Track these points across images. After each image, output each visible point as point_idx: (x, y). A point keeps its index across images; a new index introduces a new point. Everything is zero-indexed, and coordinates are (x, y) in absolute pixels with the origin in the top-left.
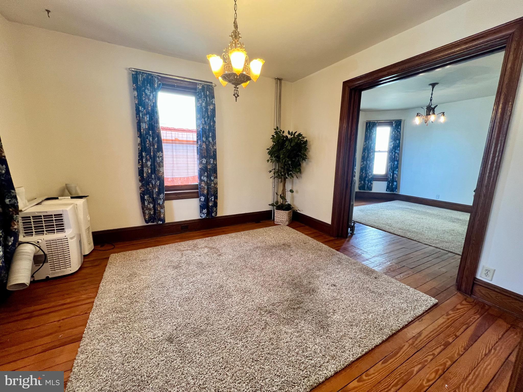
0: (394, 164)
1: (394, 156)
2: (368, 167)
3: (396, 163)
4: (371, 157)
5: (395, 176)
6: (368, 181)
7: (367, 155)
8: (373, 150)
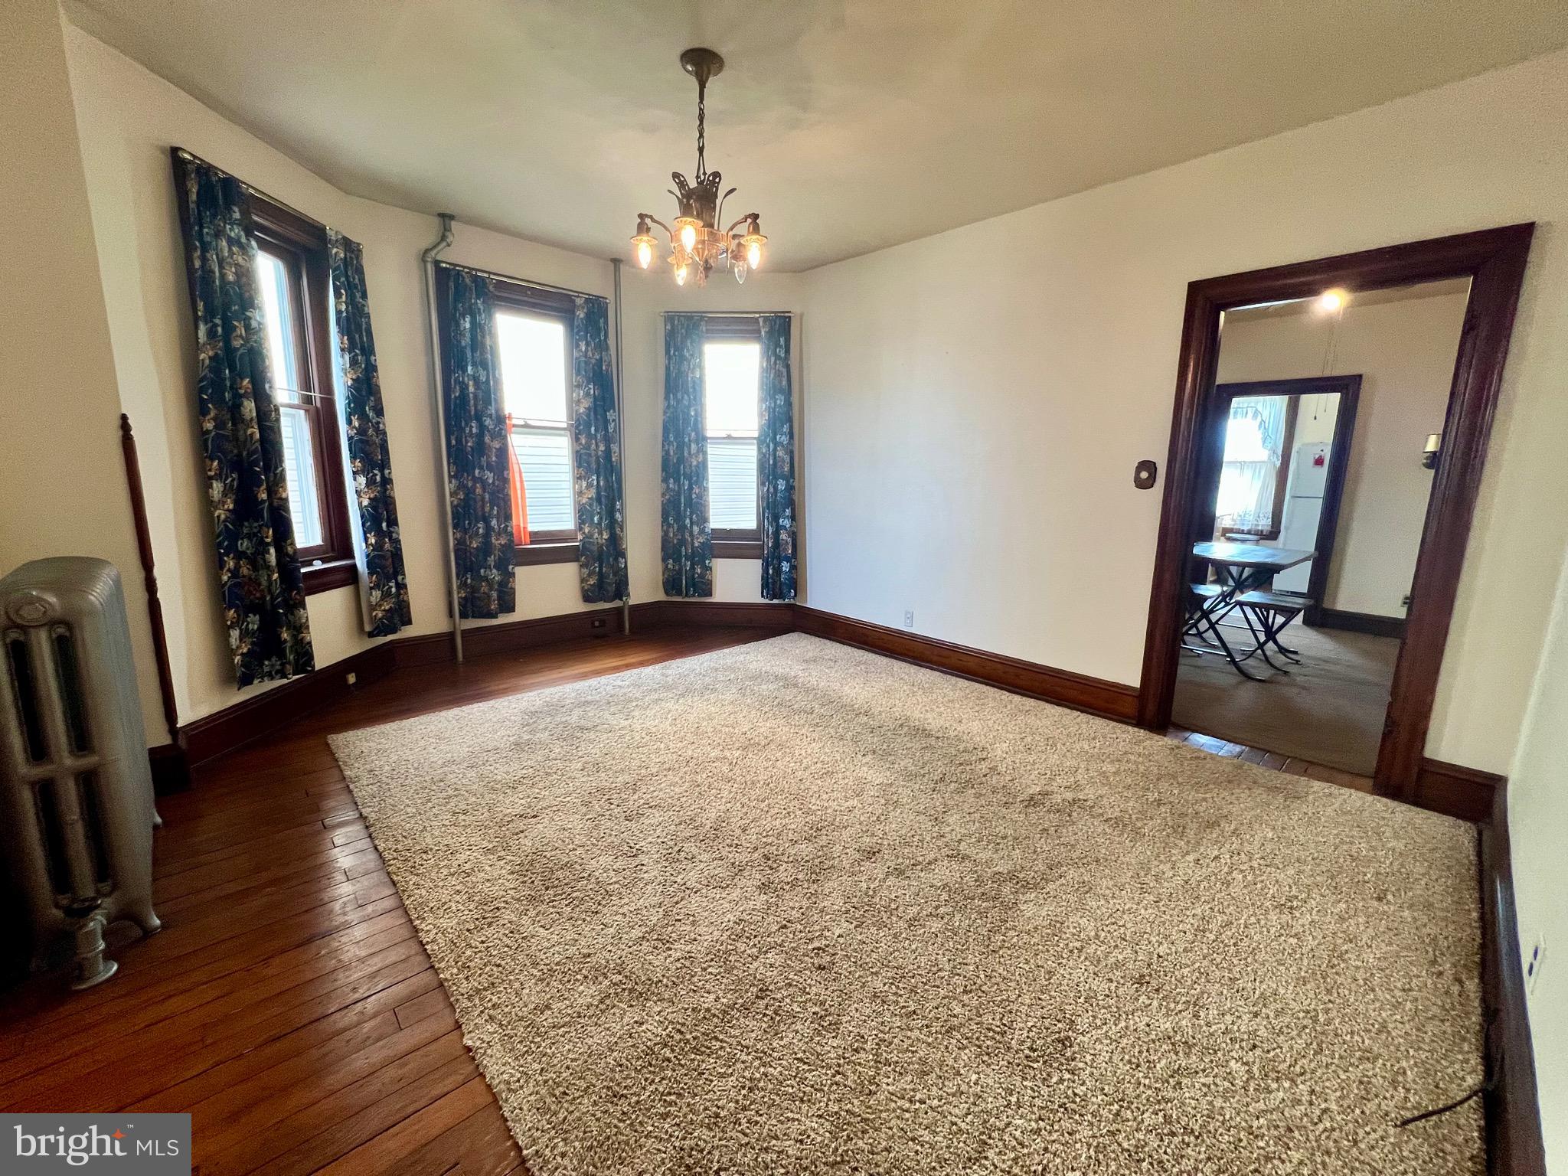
1: (775, 455)
2: (683, 500)
3: (781, 485)
4: (695, 463)
5: (784, 538)
6: (691, 558)
7: (675, 454)
8: (697, 434)
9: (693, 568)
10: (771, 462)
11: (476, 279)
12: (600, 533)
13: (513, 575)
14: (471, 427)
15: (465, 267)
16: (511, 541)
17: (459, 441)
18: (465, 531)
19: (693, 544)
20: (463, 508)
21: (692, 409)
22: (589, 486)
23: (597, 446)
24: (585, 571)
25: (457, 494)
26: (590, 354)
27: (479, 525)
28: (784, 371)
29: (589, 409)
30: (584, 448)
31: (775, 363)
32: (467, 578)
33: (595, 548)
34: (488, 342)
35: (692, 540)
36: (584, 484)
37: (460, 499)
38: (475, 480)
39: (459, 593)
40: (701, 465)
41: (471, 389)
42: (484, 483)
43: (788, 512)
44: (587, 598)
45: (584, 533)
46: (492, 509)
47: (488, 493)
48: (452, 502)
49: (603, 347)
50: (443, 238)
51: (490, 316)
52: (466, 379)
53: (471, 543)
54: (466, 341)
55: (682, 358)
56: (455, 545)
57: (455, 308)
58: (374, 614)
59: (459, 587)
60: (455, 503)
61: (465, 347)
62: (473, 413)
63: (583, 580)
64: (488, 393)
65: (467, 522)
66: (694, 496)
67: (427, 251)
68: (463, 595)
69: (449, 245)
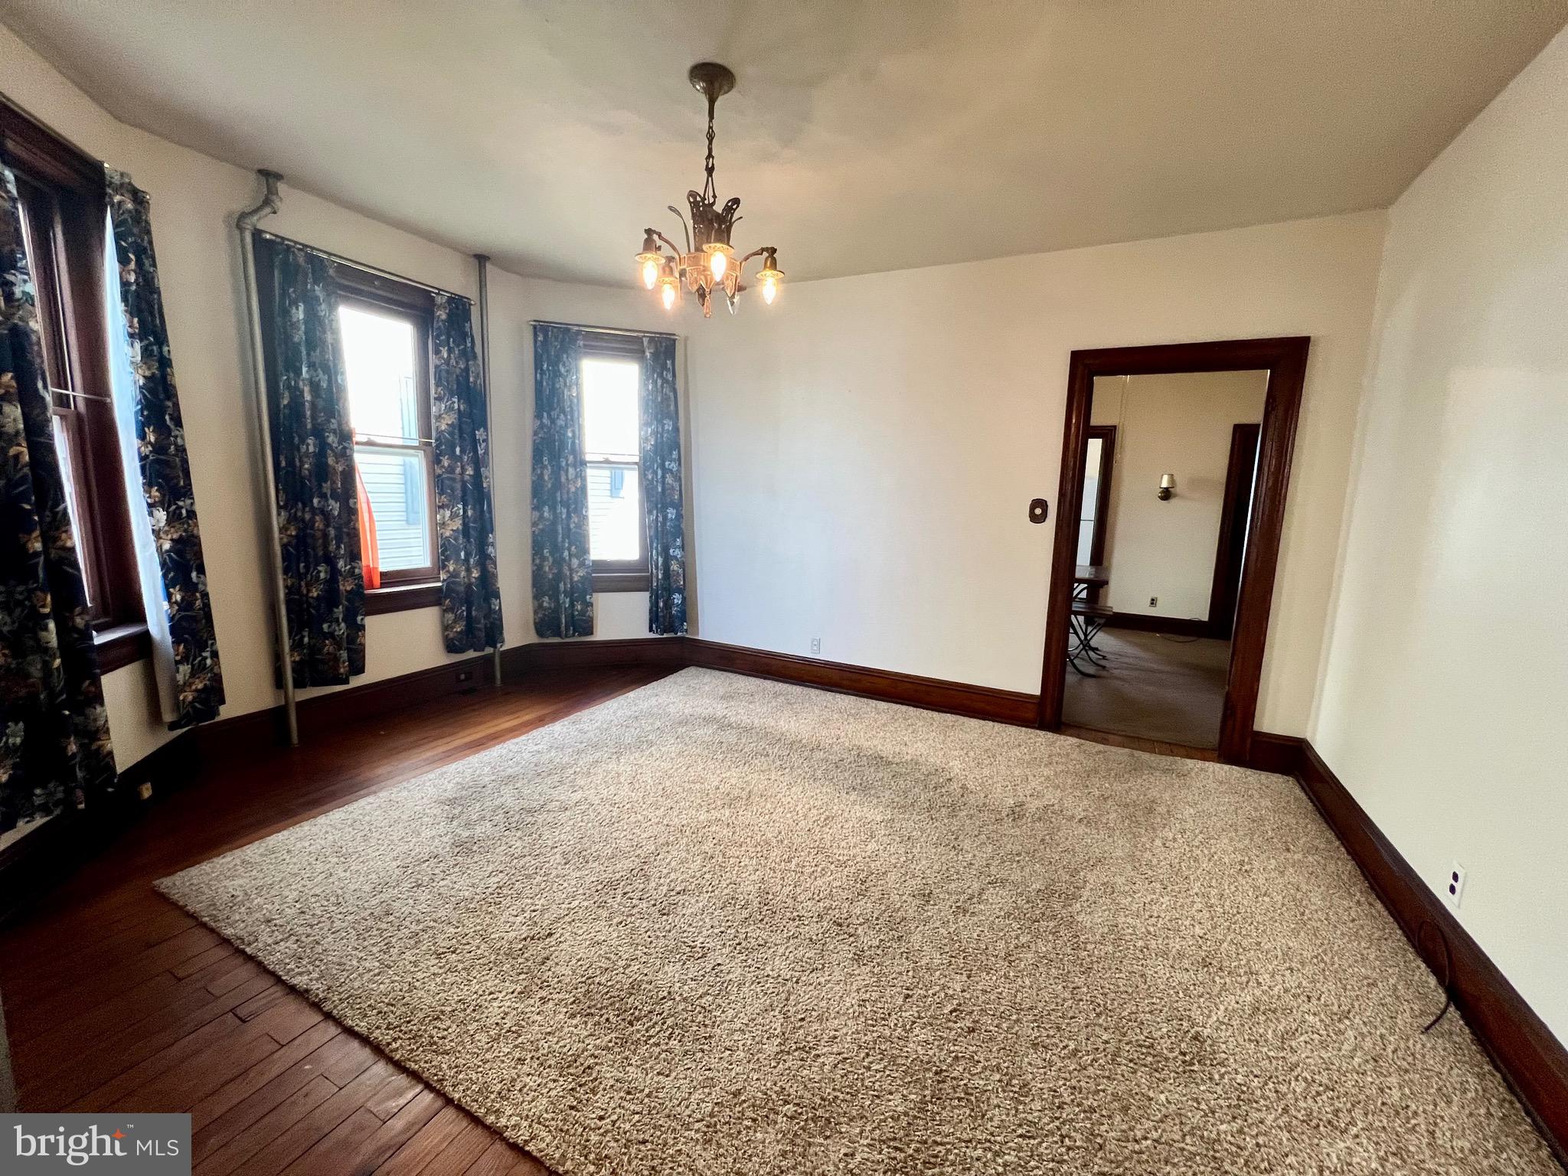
0: (665, 518)
1: (663, 483)
2: (560, 531)
3: (671, 513)
4: (573, 489)
5: (676, 568)
6: (569, 594)
7: (550, 479)
8: (575, 458)
9: (572, 605)
10: (660, 489)
11: (312, 259)
12: (468, 570)
13: (362, 628)
14: (308, 445)
15: (296, 243)
16: (360, 587)
17: (291, 463)
18: (300, 577)
19: (571, 578)
20: (297, 548)
21: (569, 430)
22: (453, 517)
23: (463, 468)
24: (450, 616)
25: (287, 529)
26: (453, 362)
27: (320, 568)
28: (672, 395)
29: (451, 425)
30: (447, 472)
31: (662, 386)
32: (303, 637)
33: (462, 589)
34: (329, 337)
35: (571, 574)
36: (448, 513)
37: (291, 536)
38: (313, 510)
39: (292, 656)
40: (579, 493)
41: (308, 397)
42: (326, 515)
43: (679, 542)
44: (451, 647)
45: (448, 571)
46: (338, 547)
47: (334, 527)
48: (281, 539)
49: (468, 355)
50: (267, 202)
51: (332, 308)
52: (301, 383)
53: (309, 591)
54: (299, 336)
55: (557, 374)
56: (286, 594)
57: (284, 294)
58: (181, 698)
59: (292, 649)
60: (285, 540)
61: (299, 344)
62: (309, 426)
63: (446, 628)
64: (330, 403)
65: (302, 565)
66: (572, 526)
67: (243, 216)
68: (297, 659)
69: (275, 213)
